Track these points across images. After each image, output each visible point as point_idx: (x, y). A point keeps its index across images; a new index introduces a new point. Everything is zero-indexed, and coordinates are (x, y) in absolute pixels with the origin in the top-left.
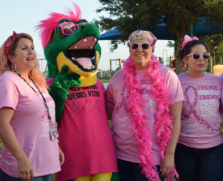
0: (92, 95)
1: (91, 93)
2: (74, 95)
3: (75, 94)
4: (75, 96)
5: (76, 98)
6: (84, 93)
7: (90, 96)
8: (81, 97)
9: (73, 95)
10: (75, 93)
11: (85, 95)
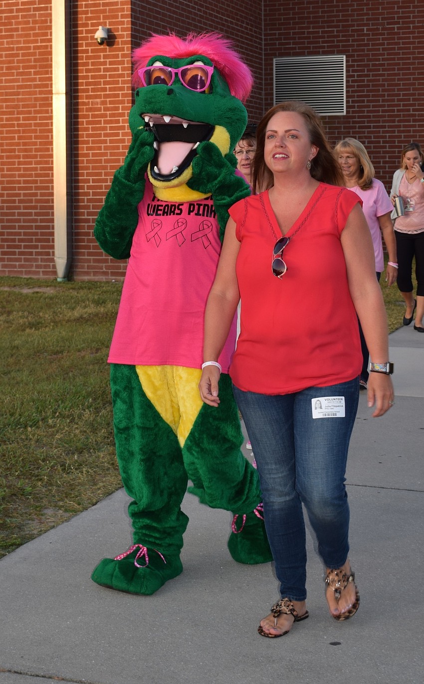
0: (196, 211)
1: (196, 207)
2: (160, 208)
3: (162, 208)
4: (161, 210)
5: (160, 215)
6: (180, 207)
7: (189, 214)
8: (170, 215)
9: (158, 207)
10: (162, 206)
11: (181, 210)
